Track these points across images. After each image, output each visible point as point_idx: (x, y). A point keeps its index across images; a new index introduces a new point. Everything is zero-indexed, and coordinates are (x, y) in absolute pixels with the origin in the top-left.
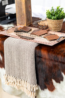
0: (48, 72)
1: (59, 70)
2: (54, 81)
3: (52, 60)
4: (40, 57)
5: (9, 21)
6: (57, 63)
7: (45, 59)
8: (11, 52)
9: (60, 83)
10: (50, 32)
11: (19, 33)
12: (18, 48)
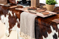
0: (40, 31)
1: (46, 31)
2: (43, 37)
3: (43, 25)
4: (37, 23)
5: (28, 4)
6: (45, 27)
7: (40, 24)
8: (23, 20)
9: (46, 38)
10: (46, 11)
11: (30, 10)
12: (27, 18)
